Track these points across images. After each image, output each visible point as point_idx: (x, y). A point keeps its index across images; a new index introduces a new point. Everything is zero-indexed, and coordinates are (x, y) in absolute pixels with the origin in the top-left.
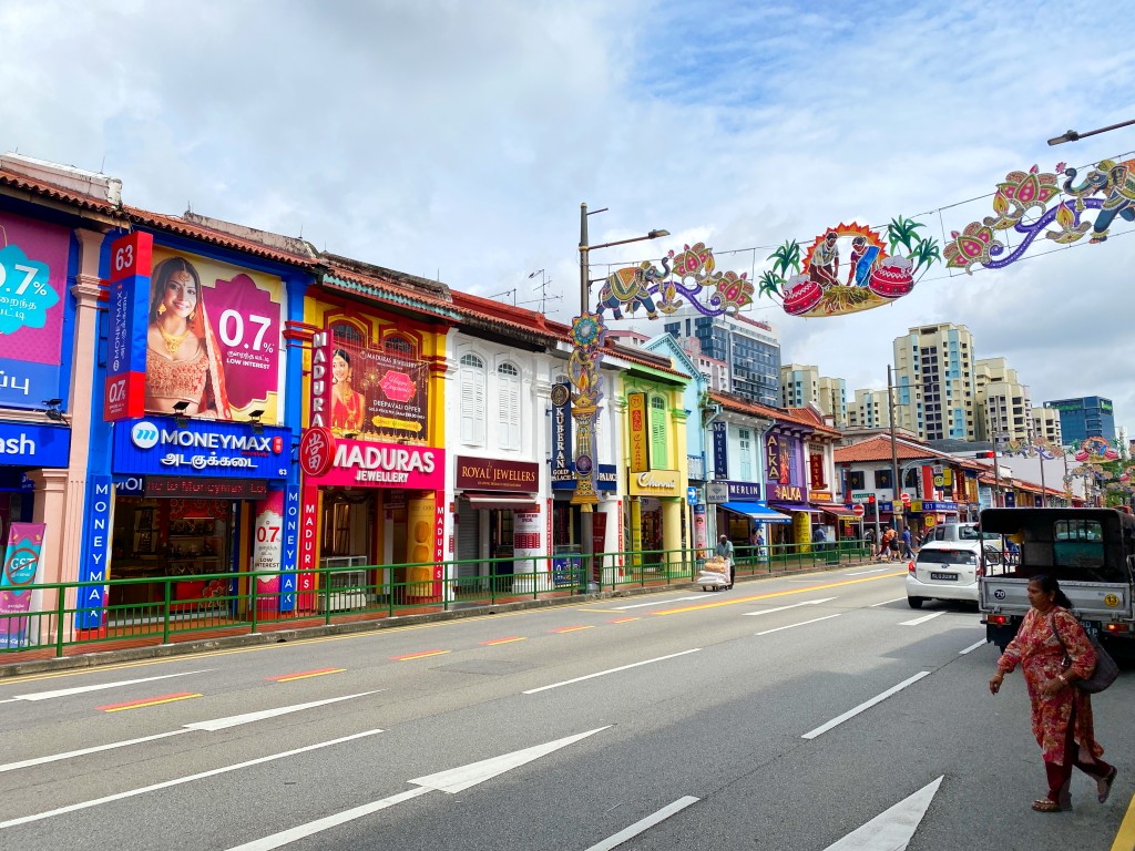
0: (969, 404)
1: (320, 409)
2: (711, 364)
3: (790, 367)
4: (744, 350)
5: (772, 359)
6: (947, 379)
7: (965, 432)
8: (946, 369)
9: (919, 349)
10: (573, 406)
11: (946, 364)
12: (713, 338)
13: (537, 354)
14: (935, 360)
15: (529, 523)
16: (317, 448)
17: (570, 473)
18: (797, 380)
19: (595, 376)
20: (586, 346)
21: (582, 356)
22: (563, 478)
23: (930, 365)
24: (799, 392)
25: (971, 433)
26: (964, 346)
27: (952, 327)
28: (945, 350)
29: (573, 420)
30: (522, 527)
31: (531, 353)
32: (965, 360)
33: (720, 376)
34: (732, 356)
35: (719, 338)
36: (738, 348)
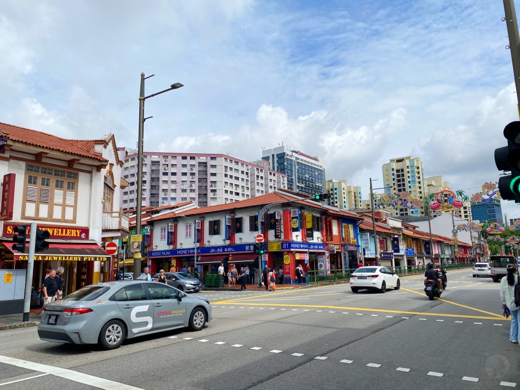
0: (421, 198)
2: (276, 175)
3: (331, 181)
4: (304, 171)
5: (320, 176)
6: (409, 185)
7: (419, 212)
8: (409, 180)
9: (395, 170)
11: (409, 177)
12: (286, 164)
14: (403, 175)
18: (335, 187)
23: (401, 178)
24: (336, 193)
25: (422, 213)
26: (418, 168)
27: (411, 158)
28: (408, 170)
32: (418, 175)
34: (293, 170)
35: (289, 164)
36: (300, 170)
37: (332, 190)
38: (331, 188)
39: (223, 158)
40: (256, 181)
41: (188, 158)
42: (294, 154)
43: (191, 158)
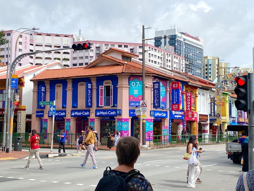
1: (189, 107)
2: (178, 58)
3: (206, 57)
4: (189, 50)
5: (200, 54)
10: (215, 103)
12: (176, 44)
13: (208, 91)
15: (206, 128)
16: (191, 114)
17: (215, 117)
18: (209, 63)
19: (221, 97)
20: (219, 90)
21: (218, 92)
22: (213, 118)
24: (210, 69)
29: (216, 106)
30: (205, 128)
31: (206, 91)
33: (181, 63)
34: (182, 49)
35: (179, 45)
36: (186, 49)
37: (206, 65)
38: (206, 64)
39: (148, 47)
40: (166, 64)
41: (123, 46)
42: (183, 36)
43: (125, 46)
